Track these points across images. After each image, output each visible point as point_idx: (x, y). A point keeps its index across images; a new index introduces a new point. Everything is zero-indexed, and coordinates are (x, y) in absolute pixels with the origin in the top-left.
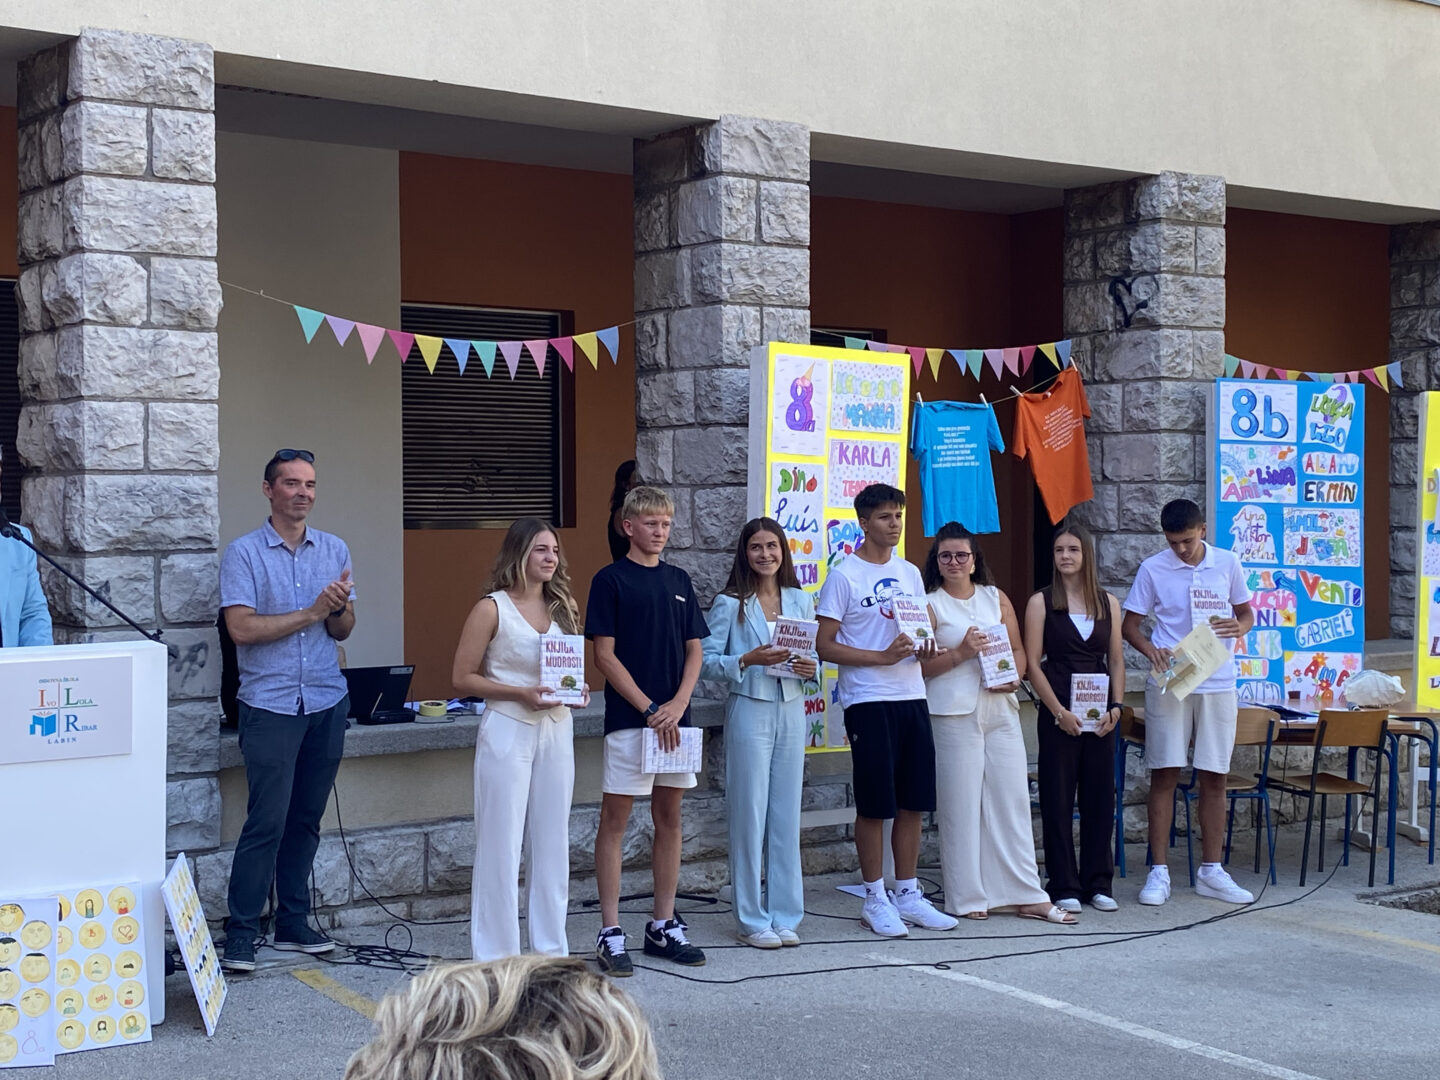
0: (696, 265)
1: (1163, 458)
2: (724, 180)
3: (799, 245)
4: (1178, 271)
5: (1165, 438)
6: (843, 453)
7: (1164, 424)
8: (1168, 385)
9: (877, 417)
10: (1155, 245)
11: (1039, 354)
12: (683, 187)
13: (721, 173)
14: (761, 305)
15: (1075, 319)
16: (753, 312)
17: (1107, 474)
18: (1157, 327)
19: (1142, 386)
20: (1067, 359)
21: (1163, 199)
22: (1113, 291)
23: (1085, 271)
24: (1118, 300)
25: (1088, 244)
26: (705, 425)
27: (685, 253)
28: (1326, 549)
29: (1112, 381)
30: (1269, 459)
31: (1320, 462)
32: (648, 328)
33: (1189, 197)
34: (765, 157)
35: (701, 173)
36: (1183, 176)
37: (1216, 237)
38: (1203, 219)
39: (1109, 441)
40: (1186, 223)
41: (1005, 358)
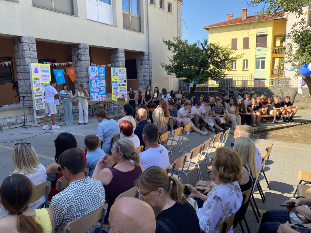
0: (22, 53)
1: (84, 75)
2: (24, 43)
3: (35, 51)
4: (84, 54)
5: (84, 73)
6: (42, 76)
7: (83, 71)
8: (84, 67)
9: (47, 71)
10: (81, 51)
11: (69, 64)
12: (19, 44)
13: (23, 42)
14: (31, 58)
15: (73, 59)
16: (30, 59)
17: (78, 76)
18: (82, 60)
19: (81, 67)
20: (72, 64)
21: (81, 46)
22: (77, 56)
23: (74, 54)
24: (78, 57)
25: (74, 51)
26: (25, 72)
27: (20, 52)
28: (102, 84)
29: (78, 66)
30: (95, 75)
31: (101, 75)
32: (17, 61)
33: (84, 46)
34: (29, 41)
35: (21, 42)
36: (83, 44)
37: (88, 51)
38: (86, 49)
39: (78, 73)
40: (84, 49)
41: (64, 64)
